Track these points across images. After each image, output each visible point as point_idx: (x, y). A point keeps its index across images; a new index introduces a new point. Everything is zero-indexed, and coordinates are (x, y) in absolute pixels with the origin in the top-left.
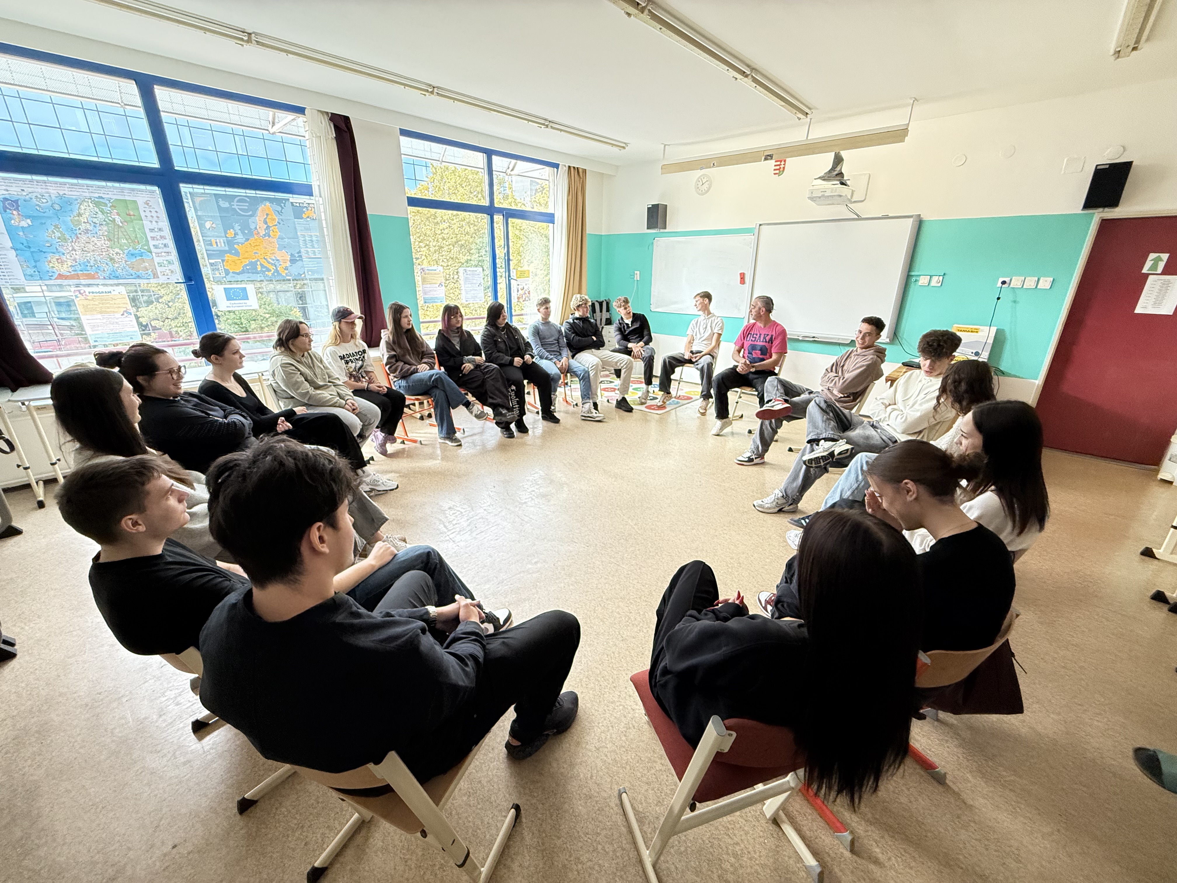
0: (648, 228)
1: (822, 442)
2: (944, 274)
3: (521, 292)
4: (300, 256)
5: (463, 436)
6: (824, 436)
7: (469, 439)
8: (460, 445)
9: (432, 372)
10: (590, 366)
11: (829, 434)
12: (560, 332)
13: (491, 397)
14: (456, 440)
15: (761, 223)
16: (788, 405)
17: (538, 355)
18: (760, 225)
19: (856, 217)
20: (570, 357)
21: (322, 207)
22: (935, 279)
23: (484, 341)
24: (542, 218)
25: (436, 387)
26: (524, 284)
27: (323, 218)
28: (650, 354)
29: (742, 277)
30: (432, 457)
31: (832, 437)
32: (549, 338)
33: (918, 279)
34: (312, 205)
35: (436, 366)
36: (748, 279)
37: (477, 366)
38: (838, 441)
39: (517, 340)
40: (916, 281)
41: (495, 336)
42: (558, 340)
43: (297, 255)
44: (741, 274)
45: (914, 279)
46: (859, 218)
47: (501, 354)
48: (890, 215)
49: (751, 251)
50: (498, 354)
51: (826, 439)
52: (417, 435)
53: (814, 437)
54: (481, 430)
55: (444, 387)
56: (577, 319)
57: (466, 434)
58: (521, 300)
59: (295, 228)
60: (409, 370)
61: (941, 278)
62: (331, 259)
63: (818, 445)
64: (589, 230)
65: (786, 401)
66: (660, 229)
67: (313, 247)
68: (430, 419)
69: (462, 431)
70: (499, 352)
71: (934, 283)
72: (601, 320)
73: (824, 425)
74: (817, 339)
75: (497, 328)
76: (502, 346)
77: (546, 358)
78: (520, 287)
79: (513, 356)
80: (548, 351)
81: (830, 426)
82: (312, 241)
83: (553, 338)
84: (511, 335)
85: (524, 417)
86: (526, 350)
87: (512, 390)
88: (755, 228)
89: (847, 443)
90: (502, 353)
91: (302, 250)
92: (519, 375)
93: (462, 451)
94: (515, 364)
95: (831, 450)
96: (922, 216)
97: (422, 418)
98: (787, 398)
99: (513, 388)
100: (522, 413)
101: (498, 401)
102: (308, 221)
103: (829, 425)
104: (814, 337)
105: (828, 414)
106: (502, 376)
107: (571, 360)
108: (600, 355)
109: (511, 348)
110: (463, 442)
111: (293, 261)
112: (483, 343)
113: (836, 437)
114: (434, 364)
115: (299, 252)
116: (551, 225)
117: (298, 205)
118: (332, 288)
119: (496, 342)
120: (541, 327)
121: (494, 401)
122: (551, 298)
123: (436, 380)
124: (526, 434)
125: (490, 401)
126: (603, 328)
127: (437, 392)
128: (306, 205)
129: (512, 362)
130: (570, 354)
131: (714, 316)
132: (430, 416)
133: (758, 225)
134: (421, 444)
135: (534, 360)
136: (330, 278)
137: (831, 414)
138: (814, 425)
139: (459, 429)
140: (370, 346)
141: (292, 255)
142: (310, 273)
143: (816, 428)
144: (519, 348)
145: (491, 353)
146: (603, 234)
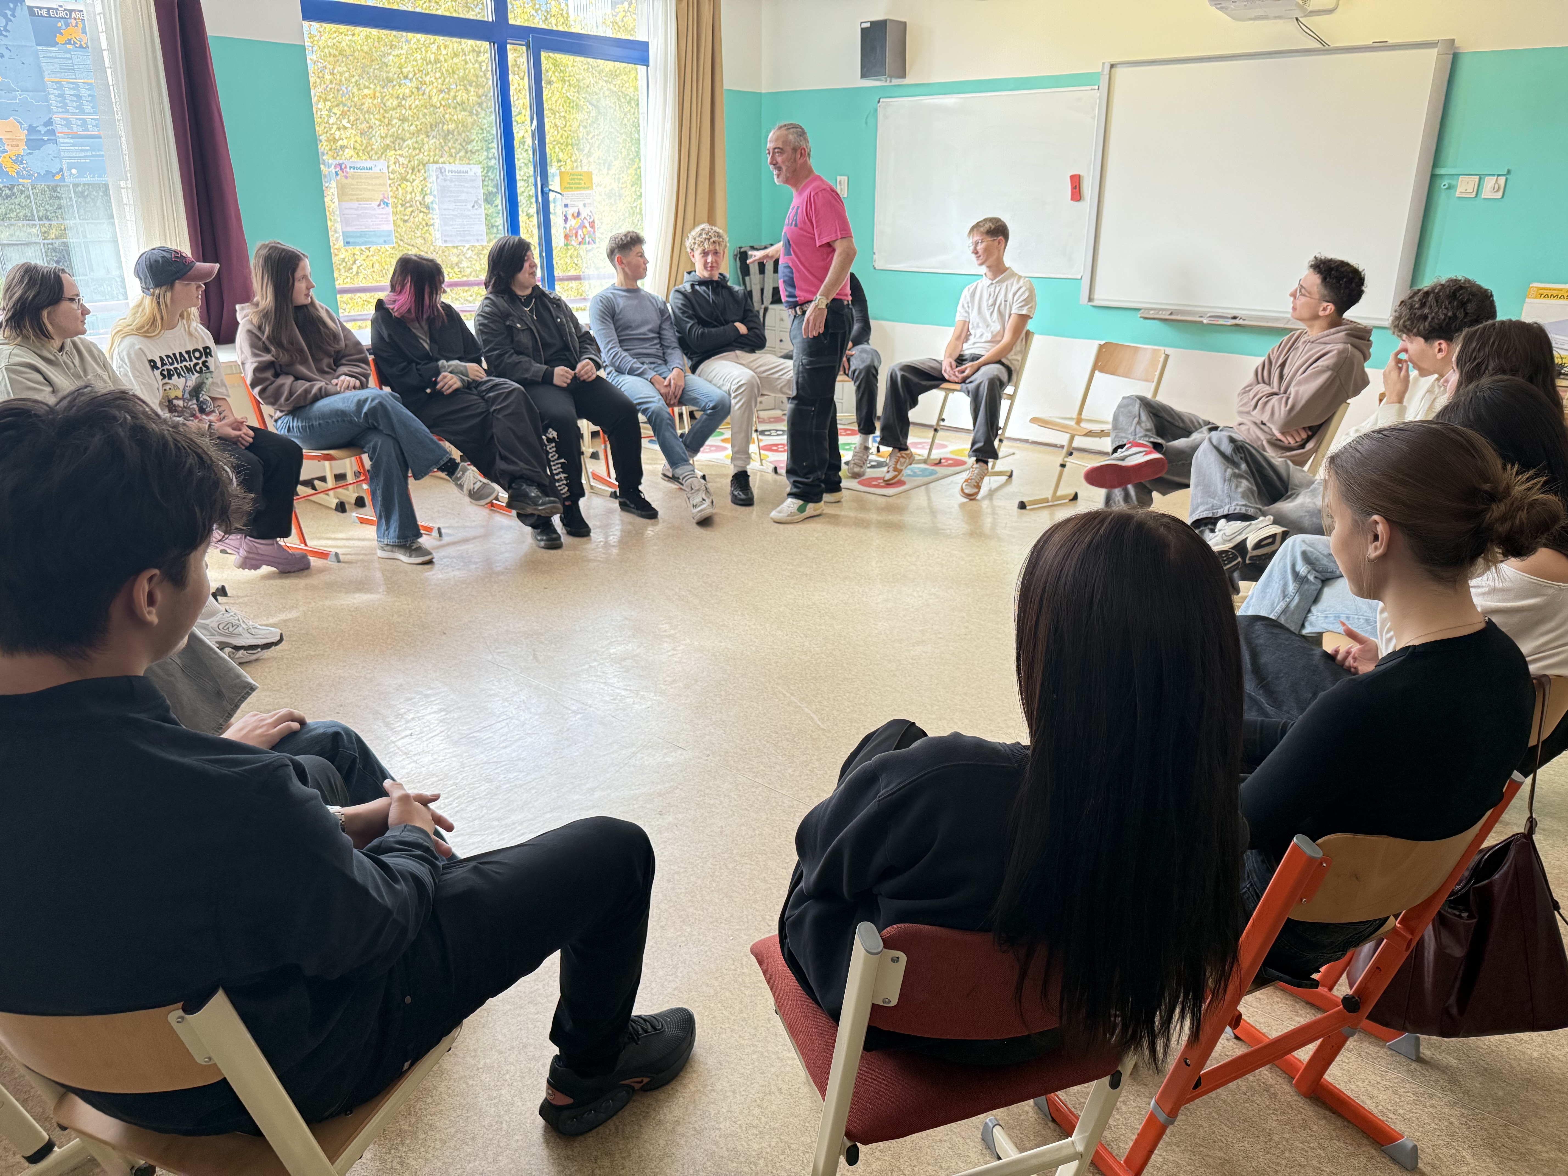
0: (863, 76)
1: (1222, 522)
2: (1509, 172)
3: (572, 222)
4: (52, 132)
5: (438, 543)
6: (1225, 511)
7: (452, 551)
8: (430, 562)
9: (363, 394)
10: (734, 387)
11: (1237, 505)
12: (663, 312)
13: (504, 458)
14: (420, 551)
15: (1113, 60)
16: (1157, 455)
17: (613, 365)
18: (1112, 66)
19: (1318, 46)
20: (687, 369)
21: (100, 20)
22: (1489, 182)
23: (482, 328)
24: (619, 51)
25: (374, 429)
26: (581, 205)
27: (104, 45)
28: (868, 362)
29: (1076, 182)
30: (361, 586)
31: (1243, 511)
32: (638, 327)
33: (1453, 182)
34: (78, 15)
35: (372, 381)
36: (1089, 188)
37: (471, 386)
38: (1256, 519)
39: (560, 328)
40: (1450, 187)
41: (506, 316)
42: (659, 332)
43: (43, 130)
44: (1072, 177)
45: (1446, 182)
46: (1326, 49)
47: (524, 359)
48: (1391, 41)
49: (1092, 125)
50: (515, 358)
51: (1229, 517)
52: (330, 543)
53: (1204, 515)
54: (481, 531)
55: (393, 429)
56: (702, 283)
57: (446, 539)
58: (574, 242)
59: (39, 67)
60: (307, 392)
61: (1502, 180)
62: (123, 139)
63: (1213, 531)
64: (730, 80)
65: (1157, 447)
66: (891, 77)
67: (82, 112)
68: (362, 510)
69: (435, 533)
70: (519, 353)
71: (1487, 191)
72: (762, 290)
73: (1226, 487)
74: (1241, 322)
75: (513, 298)
76: (525, 339)
77: (631, 372)
78: (571, 211)
79: (552, 363)
80: (637, 356)
81: (1240, 490)
82: (78, 97)
83: (650, 327)
84: (546, 315)
85: (582, 503)
86: (582, 352)
87: (550, 440)
88: (1102, 73)
89: (1275, 522)
90: (528, 356)
91: (56, 118)
92: (564, 406)
93: (434, 575)
94: (557, 381)
95: (1239, 539)
96: (1457, 44)
97: (341, 507)
98: (1160, 441)
99: (552, 434)
100: (577, 492)
101: (521, 467)
102: (68, 51)
103: (1237, 487)
104: (1235, 318)
105: (1236, 465)
106: (530, 409)
107: (691, 377)
108: (755, 365)
109: (546, 345)
110: (437, 556)
111: (34, 144)
112: (480, 332)
113: (1251, 511)
114: (366, 376)
115: (49, 123)
116: (642, 69)
117: (44, 12)
118: (127, 209)
119: (511, 329)
120: (621, 303)
121: (511, 468)
122: (643, 234)
123: (373, 411)
124: (585, 539)
125: (501, 465)
126: (766, 309)
127: (376, 440)
128: (63, 14)
129: (548, 378)
130: (688, 363)
131: (1013, 275)
132: (360, 503)
133: (1107, 67)
134: (339, 561)
135: (602, 373)
136: (122, 184)
137: (1244, 466)
138: (1208, 491)
139: (429, 529)
140: (218, 341)
141: (32, 129)
142: (74, 171)
143: (1213, 495)
144: (566, 347)
145: (500, 356)
146: (763, 91)
